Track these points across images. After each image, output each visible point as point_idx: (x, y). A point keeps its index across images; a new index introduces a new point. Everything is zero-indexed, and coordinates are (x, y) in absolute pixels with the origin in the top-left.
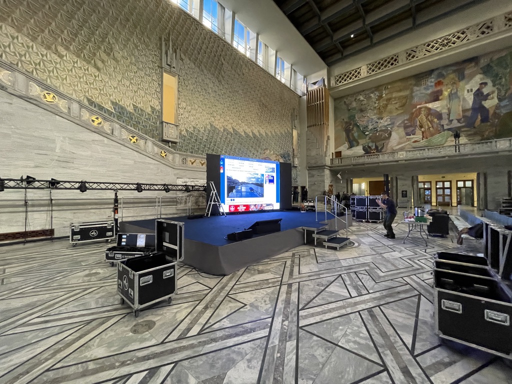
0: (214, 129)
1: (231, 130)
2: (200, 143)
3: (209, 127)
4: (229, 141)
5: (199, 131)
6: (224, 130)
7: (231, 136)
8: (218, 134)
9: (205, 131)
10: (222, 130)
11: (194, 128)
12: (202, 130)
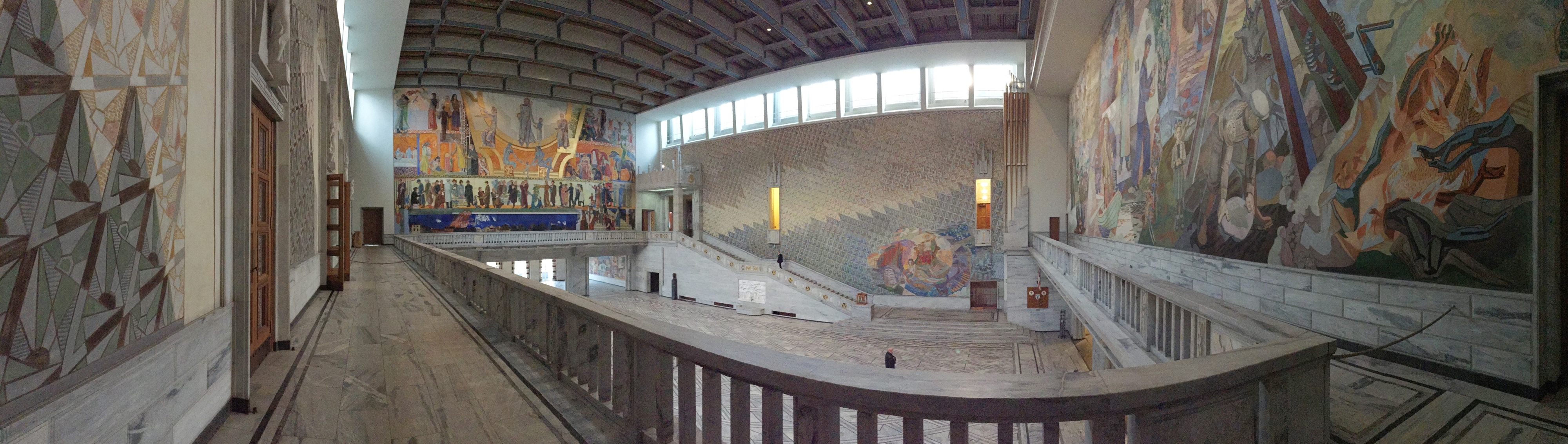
0: (816, 223)
1: (838, 218)
2: (801, 240)
3: (810, 222)
4: (835, 232)
5: (800, 228)
6: (828, 221)
7: (838, 225)
8: (820, 226)
9: (805, 227)
10: (825, 221)
11: (796, 227)
12: (803, 227)
